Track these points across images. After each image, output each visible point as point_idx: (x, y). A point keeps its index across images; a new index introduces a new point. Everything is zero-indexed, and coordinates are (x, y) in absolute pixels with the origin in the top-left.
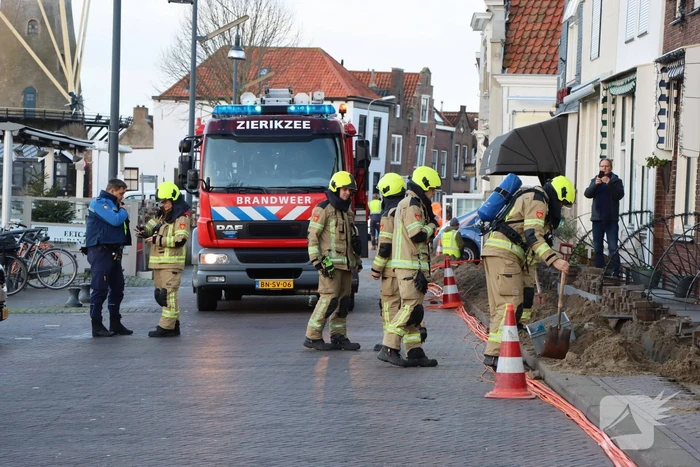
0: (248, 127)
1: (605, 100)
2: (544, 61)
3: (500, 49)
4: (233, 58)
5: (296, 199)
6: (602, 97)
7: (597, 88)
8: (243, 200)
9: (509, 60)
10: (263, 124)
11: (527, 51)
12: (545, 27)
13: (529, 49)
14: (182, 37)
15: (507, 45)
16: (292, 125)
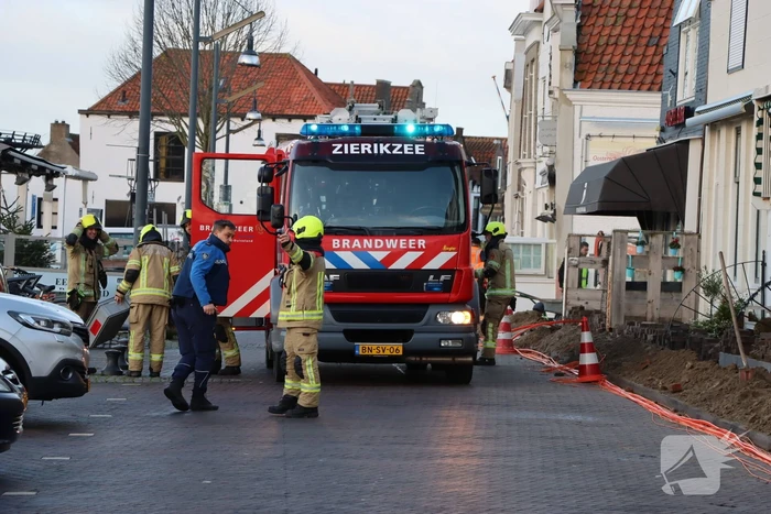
0: (346, 152)
1: (760, 122)
2: (626, 73)
3: (570, 58)
4: (243, 64)
5: (407, 242)
6: (756, 119)
7: (749, 108)
8: (341, 243)
9: (583, 72)
10: (365, 148)
11: (603, 62)
12: (626, 32)
13: (606, 59)
14: (135, 38)
15: (578, 53)
16: (402, 149)
